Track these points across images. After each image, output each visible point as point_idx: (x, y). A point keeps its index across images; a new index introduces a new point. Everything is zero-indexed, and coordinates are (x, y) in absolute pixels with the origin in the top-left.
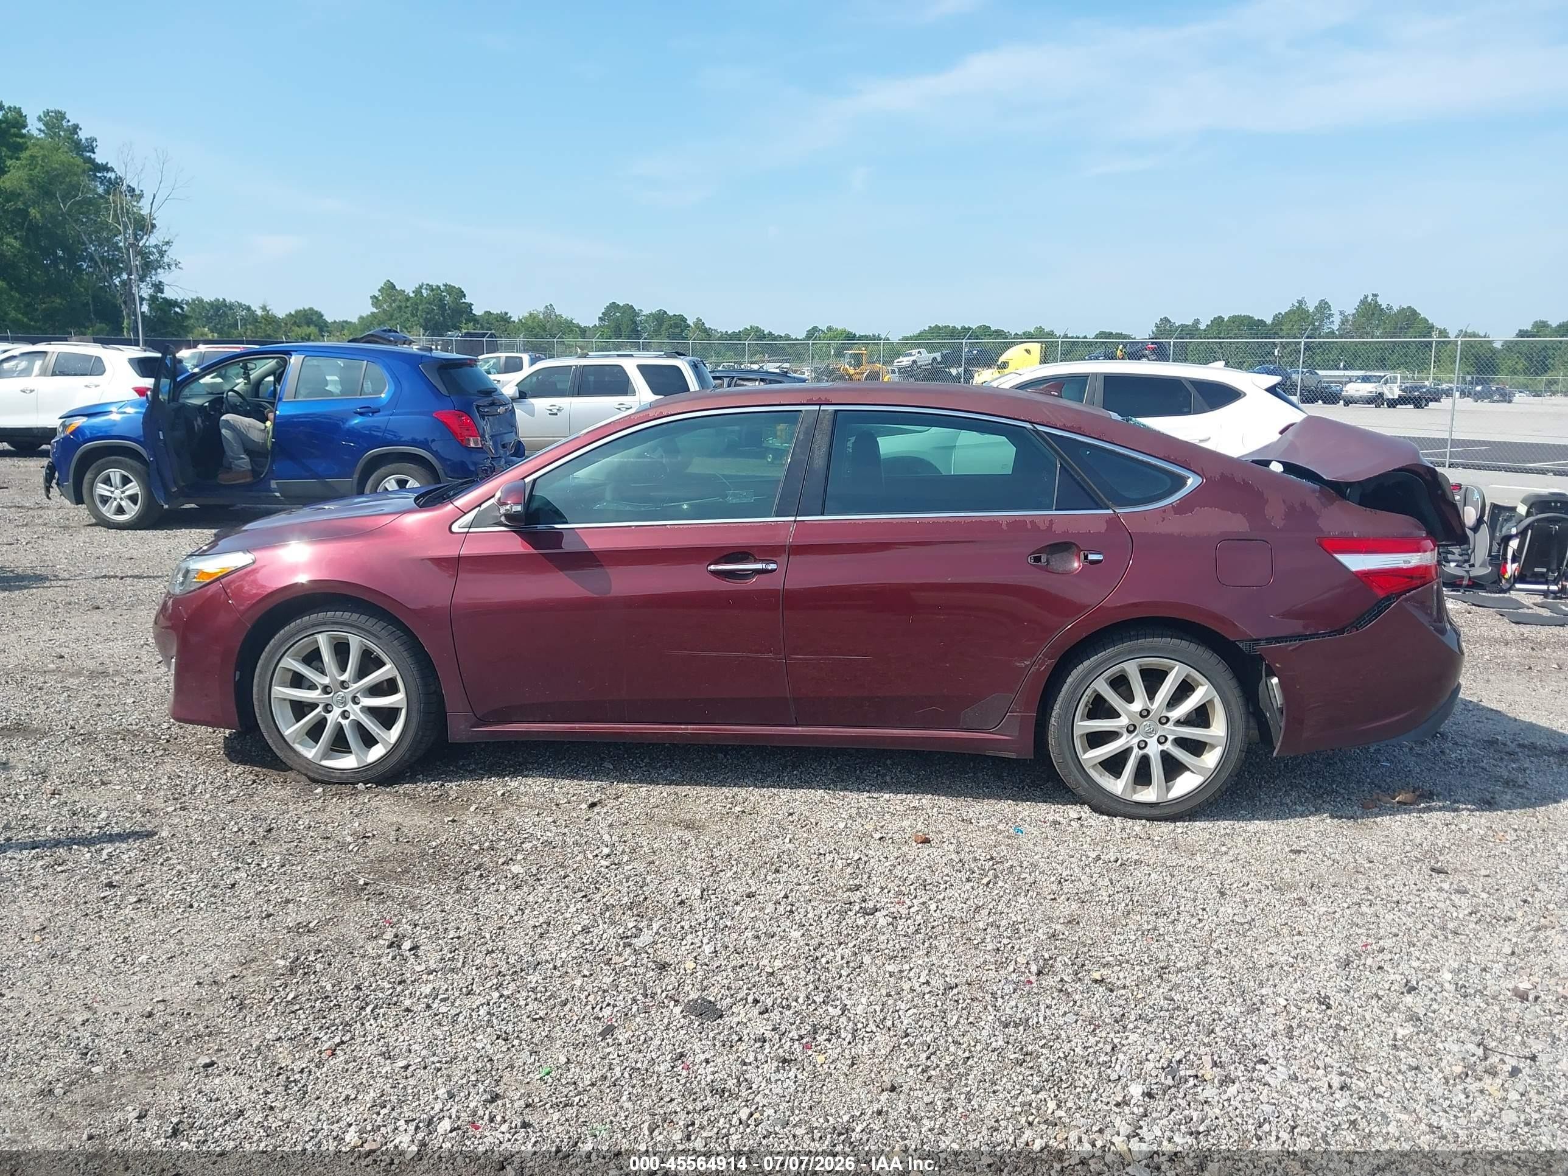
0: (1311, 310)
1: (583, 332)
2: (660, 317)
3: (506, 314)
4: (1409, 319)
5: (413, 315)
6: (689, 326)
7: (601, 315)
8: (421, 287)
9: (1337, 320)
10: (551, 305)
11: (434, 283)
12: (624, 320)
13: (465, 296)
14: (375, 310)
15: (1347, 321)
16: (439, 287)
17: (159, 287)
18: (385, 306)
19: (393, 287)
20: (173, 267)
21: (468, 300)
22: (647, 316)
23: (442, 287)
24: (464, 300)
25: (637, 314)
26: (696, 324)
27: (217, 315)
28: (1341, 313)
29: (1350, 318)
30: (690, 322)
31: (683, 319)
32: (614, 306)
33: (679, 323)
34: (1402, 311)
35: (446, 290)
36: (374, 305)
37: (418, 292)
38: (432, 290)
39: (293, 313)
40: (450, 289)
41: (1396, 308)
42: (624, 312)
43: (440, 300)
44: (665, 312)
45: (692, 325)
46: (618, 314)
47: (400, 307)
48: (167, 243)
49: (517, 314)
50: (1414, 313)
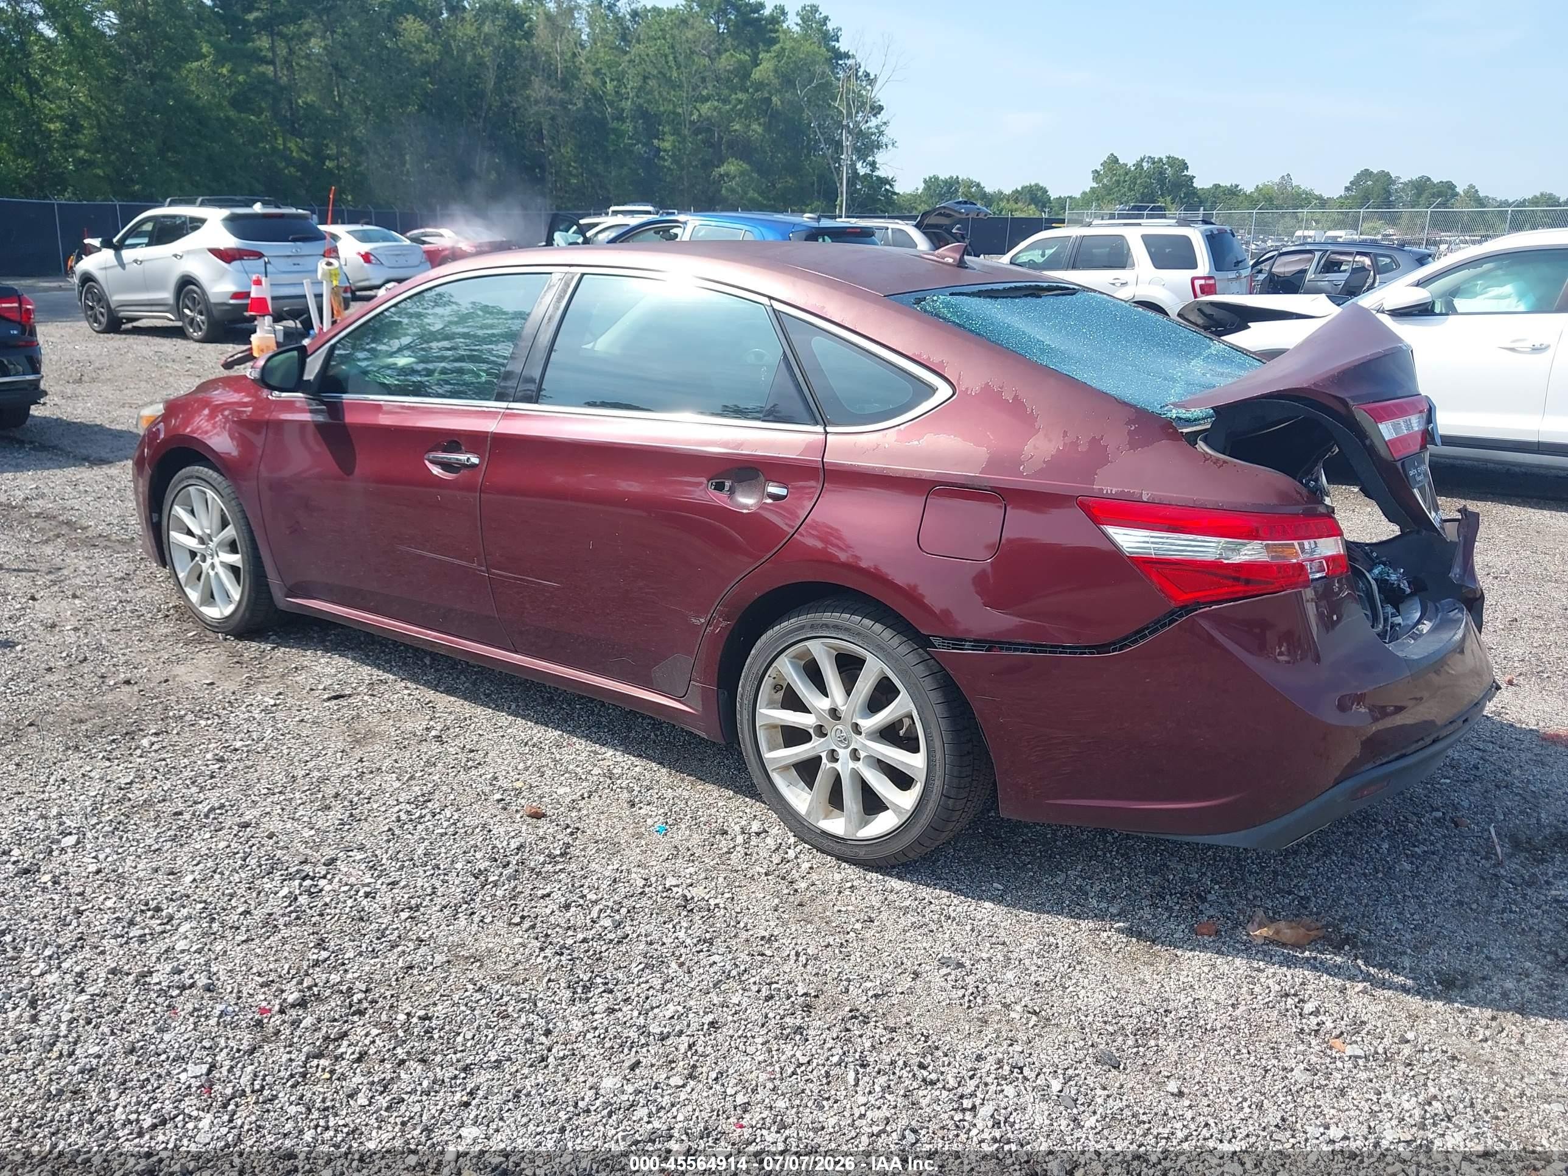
1: (1323, 203)
2: (1422, 188)
3: (1237, 186)
5: (1130, 190)
6: (1457, 194)
7: (1348, 185)
8: (1142, 160)
10: (1288, 175)
11: (1157, 157)
12: (1376, 189)
13: (1187, 168)
14: (1095, 185)
16: (1161, 160)
17: (873, 165)
18: (1105, 181)
19: (1116, 160)
20: (890, 147)
21: (1189, 173)
22: (1405, 184)
23: (1165, 160)
24: (1185, 173)
25: (1393, 182)
26: (1466, 192)
27: (949, 192)
30: (1460, 190)
31: (1450, 186)
32: (1366, 174)
33: (1446, 191)
35: (1168, 162)
36: (1095, 179)
37: (1139, 165)
38: (1154, 163)
39: (1019, 189)
40: (1172, 161)
42: (1377, 180)
43: (1161, 173)
44: (1429, 179)
45: (1461, 193)
46: (1369, 183)
47: (1118, 182)
48: (885, 123)
49: (1248, 188)
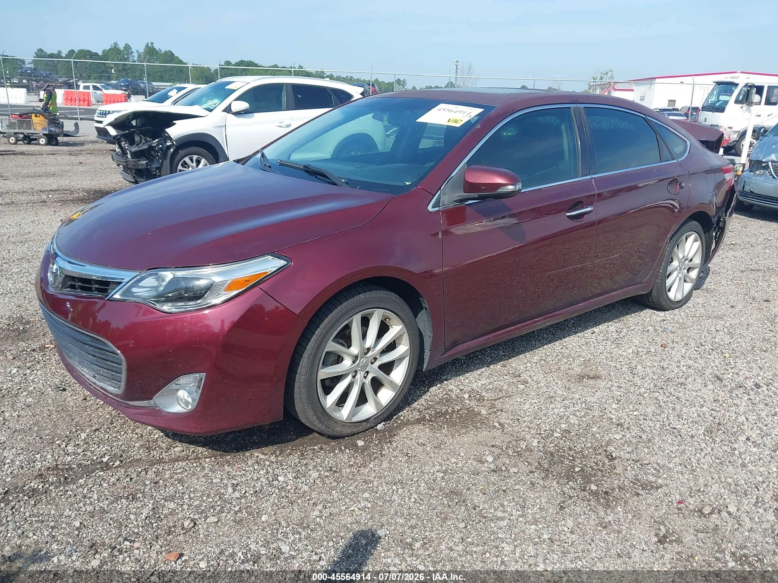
0: (122, 49)
4: (170, 57)
9: (136, 55)
15: (141, 56)
28: (137, 51)
29: (142, 54)
34: (166, 52)
41: (163, 51)
50: (172, 54)
